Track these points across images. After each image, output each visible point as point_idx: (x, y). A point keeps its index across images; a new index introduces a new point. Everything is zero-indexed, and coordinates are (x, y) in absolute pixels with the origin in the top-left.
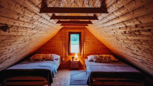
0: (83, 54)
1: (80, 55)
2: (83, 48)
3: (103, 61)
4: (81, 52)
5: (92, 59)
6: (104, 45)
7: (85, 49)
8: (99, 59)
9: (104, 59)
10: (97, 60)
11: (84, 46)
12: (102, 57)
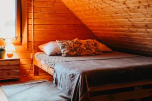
0: (28, 42)
1: (20, 44)
2: (28, 24)
3: (85, 53)
4: (21, 36)
5: (56, 49)
6: (76, 18)
7: (31, 27)
8: (75, 49)
9: (85, 48)
10: (71, 51)
11: (28, 19)
12: (81, 44)
